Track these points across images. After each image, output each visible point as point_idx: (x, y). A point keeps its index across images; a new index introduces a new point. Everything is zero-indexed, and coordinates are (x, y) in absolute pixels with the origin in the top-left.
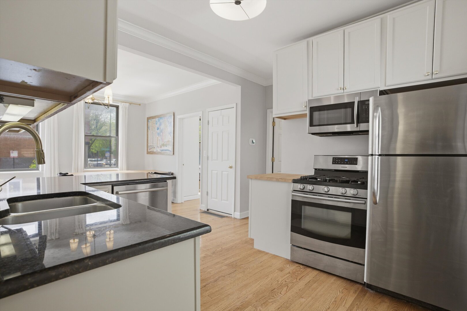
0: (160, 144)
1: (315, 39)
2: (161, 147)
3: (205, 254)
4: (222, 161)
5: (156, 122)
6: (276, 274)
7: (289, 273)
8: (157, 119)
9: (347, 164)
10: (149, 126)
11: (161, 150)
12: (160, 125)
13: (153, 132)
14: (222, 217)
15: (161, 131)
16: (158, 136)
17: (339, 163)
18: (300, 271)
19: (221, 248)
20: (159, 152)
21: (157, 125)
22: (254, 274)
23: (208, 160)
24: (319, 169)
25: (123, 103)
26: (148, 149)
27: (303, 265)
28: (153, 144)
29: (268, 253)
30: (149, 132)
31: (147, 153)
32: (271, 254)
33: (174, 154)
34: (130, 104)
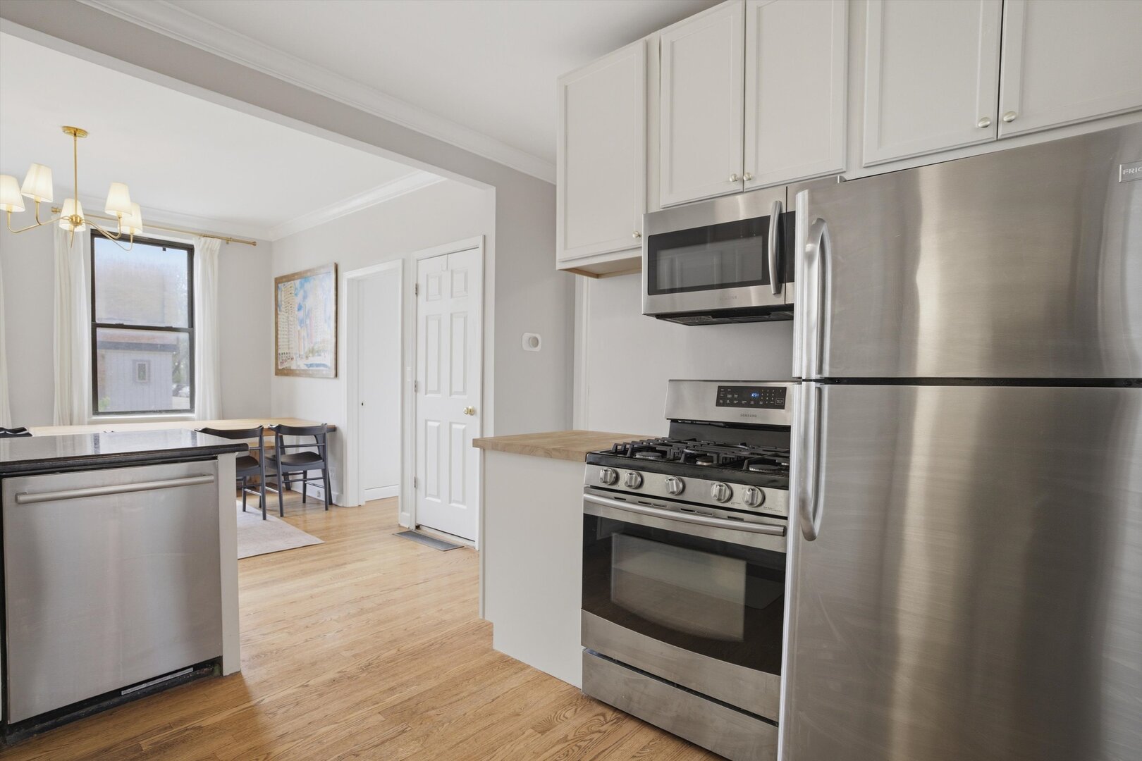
0: (304, 348)
1: (666, 35)
2: (307, 357)
3: (339, 672)
4: (451, 395)
5: (296, 289)
6: (522, 746)
7: (565, 739)
8: (297, 282)
9: (757, 405)
10: (279, 300)
11: (307, 365)
12: (305, 297)
13: (288, 317)
14: (449, 547)
15: (308, 315)
16: (299, 328)
17: (735, 402)
18: (600, 732)
19: (394, 651)
20: (304, 370)
21: (298, 299)
22: (455, 746)
23: (416, 391)
24: (684, 421)
25: (203, 239)
26: (279, 363)
27: (615, 709)
28: (289, 348)
29: (528, 666)
30: (279, 316)
31: (277, 374)
32: (536, 671)
33: (336, 375)
34: (228, 240)
